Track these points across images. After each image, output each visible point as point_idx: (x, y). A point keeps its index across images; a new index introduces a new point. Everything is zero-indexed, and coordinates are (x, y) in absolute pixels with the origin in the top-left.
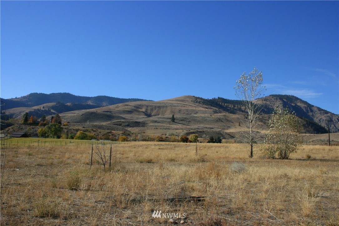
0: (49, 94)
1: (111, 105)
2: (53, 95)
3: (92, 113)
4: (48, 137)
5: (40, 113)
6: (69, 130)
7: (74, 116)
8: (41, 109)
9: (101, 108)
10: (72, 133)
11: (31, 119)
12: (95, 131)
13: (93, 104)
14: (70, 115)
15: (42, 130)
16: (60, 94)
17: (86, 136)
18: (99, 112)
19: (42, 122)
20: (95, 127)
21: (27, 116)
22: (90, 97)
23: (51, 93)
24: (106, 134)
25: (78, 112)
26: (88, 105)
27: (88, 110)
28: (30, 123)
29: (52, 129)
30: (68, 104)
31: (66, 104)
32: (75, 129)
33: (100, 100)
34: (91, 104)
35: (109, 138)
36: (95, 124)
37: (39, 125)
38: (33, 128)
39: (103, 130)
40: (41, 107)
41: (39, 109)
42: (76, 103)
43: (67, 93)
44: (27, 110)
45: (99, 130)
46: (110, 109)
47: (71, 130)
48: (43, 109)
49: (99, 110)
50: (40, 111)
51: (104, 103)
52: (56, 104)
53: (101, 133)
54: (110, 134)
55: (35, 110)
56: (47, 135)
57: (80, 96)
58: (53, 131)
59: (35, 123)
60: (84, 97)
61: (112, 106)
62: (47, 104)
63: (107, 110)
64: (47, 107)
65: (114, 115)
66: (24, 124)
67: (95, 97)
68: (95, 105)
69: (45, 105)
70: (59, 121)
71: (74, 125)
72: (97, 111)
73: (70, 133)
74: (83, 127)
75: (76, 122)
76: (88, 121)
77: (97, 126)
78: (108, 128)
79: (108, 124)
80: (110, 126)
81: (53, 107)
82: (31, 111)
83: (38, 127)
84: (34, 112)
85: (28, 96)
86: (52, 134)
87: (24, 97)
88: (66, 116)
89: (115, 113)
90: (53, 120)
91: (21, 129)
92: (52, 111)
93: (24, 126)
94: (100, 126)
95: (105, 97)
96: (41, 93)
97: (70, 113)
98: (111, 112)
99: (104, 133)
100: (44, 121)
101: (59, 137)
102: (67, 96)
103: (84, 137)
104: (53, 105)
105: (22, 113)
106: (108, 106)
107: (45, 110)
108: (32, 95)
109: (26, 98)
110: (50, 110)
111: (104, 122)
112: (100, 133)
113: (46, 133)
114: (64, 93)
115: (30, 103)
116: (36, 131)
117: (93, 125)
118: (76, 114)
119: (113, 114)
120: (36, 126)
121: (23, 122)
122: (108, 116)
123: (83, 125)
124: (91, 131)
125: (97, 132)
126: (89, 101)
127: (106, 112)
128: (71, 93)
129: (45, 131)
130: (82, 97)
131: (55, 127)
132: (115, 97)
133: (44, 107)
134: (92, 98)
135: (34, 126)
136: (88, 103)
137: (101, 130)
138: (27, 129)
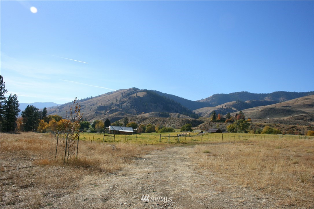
0: (228, 94)
1: (289, 99)
2: (232, 94)
3: (271, 109)
4: (236, 132)
5: (222, 111)
6: (253, 125)
7: (254, 113)
8: (223, 108)
9: (279, 103)
10: (256, 128)
11: (218, 117)
12: (278, 126)
13: (271, 100)
14: (250, 111)
15: (231, 126)
16: (239, 93)
17: (273, 131)
18: (278, 107)
19: (228, 119)
20: (277, 122)
21: (214, 114)
22: (267, 93)
23: (230, 93)
24: (290, 129)
25: (257, 109)
26: (265, 101)
27: (266, 106)
28: (218, 120)
29: (240, 125)
30: (246, 102)
31: (245, 102)
32: (258, 124)
33: (277, 96)
34: (268, 100)
35: (293, 133)
36: (275, 119)
37: (226, 121)
38: (221, 125)
39: (287, 125)
40: (223, 106)
41: (222, 107)
42: (254, 100)
43: (244, 91)
44: (211, 109)
45: (282, 125)
46: (289, 104)
47: (255, 125)
48: (225, 108)
49: (277, 106)
50: (223, 109)
51: (282, 99)
52: (236, 102)
53: (285, 128)
54: (294, 129)
55: (218, 108)
56: (235, 130)
57: (257, 93)
58: (241, 127)
59: (222, 120)
60: (261, 94)
61: (291, 101)
62: (228, 103)
63: (285, 105)
64: (228, 105)
65: (294, 109)
66: (213, 121)
67: (271, 93)
68: (272, 100)
69: (226, 104)
70: (242, 117)
71: (256, 121)
72: (275, 107)
73: (254, 128)
74: (265, 123)
75: (256, 118)
76: (268, 116)
77: (278, 121)
78: (289, 123)
79: (289, 119)
80: (292, 121)
81: (233, 106)
82: (215, 110)
83: (224, 123)
84: (218, 110)
85: (211, 97)
86: (240, 129)
87: (209, 98)
88: (246, 113)
89: (295, 108)
90: (238, 117)
91: (211, 125)
92: (233, 109)
93: (213, 123)
94: (281, 121)
95: (282, 92)
96: (222, 94)
97: (250, 110)
98: (290, 106)
99: (288, 128)
100: (229, 118)
101: (246, 132)
102: (245, 95)
103: (270, 132)
104: (233, 104)
105: (208, 112)
106: (285, 101)
107: (226, 108)
108: (215, 96)
109: (210, 99)
110: (231, 108)
111: (283, 117)
112: (283, 127)
113: (234, 129)
114: (242, 92)
115: (214, 103)
116: (223, 127)
117: (274, 120)
118: (255, 111)
119: (292, 108)
120: (223, 122)
121: (212, 119)
122: (288, 111)
123: (264, 121)
124: (274, 126)
125: (280, 127)
126: (266, 98)
127: (285, 107)
128: (248, 92)
129: (234, 127)
130: (259, 94)
131: (242, 123)
132: (293, 92)
133: (225, 106)
134: (268, 94)
135: (221, 123)
136: (266, 100)
137: (284, 125)
138: (217, 125)
